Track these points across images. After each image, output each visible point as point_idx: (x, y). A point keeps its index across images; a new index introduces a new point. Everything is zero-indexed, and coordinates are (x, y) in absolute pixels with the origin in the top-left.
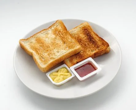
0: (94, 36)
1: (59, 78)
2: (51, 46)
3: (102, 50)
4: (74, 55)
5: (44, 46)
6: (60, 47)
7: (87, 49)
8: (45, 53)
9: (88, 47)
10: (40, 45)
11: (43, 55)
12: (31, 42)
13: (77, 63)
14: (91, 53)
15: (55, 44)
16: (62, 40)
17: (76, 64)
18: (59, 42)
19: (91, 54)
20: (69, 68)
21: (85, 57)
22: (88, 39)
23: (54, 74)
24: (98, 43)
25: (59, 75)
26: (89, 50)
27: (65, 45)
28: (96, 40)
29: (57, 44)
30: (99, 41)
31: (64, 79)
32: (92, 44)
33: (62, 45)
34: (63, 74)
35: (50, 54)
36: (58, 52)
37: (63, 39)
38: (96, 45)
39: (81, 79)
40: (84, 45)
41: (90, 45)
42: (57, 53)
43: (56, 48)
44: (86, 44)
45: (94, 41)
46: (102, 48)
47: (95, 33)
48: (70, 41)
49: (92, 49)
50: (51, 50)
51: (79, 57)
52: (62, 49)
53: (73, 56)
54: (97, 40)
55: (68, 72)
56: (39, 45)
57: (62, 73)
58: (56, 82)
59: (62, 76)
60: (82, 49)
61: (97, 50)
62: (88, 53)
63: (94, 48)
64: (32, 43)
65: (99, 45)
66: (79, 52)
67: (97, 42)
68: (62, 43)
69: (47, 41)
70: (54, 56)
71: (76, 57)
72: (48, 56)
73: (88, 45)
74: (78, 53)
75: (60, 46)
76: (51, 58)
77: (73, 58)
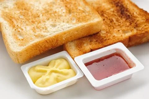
0: (130, 7)
1: (48, 77)
2: (41, 15)
3: (146, 32)
4: (86, 37)
5: (28, 14)
6: (59, 18)
7: (114, 28)
8: (27, 27)
9: (117, 24)
10: (20, 13)
11: (22, 29)
12: (5, 6)
13: (92, 50)
14: (122, 36)
15: (50, 12)
16: (66, 6)
17: (89, 52)
18: (60, 10)
19: (121, 38)
20: (73, 59)
21: (110, 42)
22: (118, 11)
23: (38, 68)
24: (137, 19)
25: (48, 72)
26: (119, 31)
27: (70, 15)
28: (133, 14)
29: (56, 12)
30: (140, 15)
31: (58, 80)
32: (124, 20)
33: (63, 15)
34: (58, 69)
35: (38, 28)
36: (54, 26)
37: (68, 6)
38: (133, 22)
39: (96, 83)
40: (108, 22)
41: (122, 21)
42: (51, 27)
43: (50, 20)
44: (114, 19)
45: (129, 16)
46: (146, 28)
47: (131, 3)
48: (81, 9)
49: (124, 28)
50: (40, 22)
51: (97, 41)
52: (63, 22)
53: (84, 37)
54: (135, 13)
55: (70, 68)
56: (18, 12)
57: (56, 68)
58: (40, 85)
59: (55, 75)
60: (105, 28)
61: (135, 32)
62: (116, 35)
63: (128, 26)
64: (7, 8)
65: (138, 23)
66: (98, 33)
67: (135, 17)
68: (64, 11)
69: (37, 6)
70: (44, 32)
71: (91, 41)
72: (32, 32)
73: (117, 20)
74: (94, 34)
75: (61, 16)
76: (36, 36)
77: (84, 42)
